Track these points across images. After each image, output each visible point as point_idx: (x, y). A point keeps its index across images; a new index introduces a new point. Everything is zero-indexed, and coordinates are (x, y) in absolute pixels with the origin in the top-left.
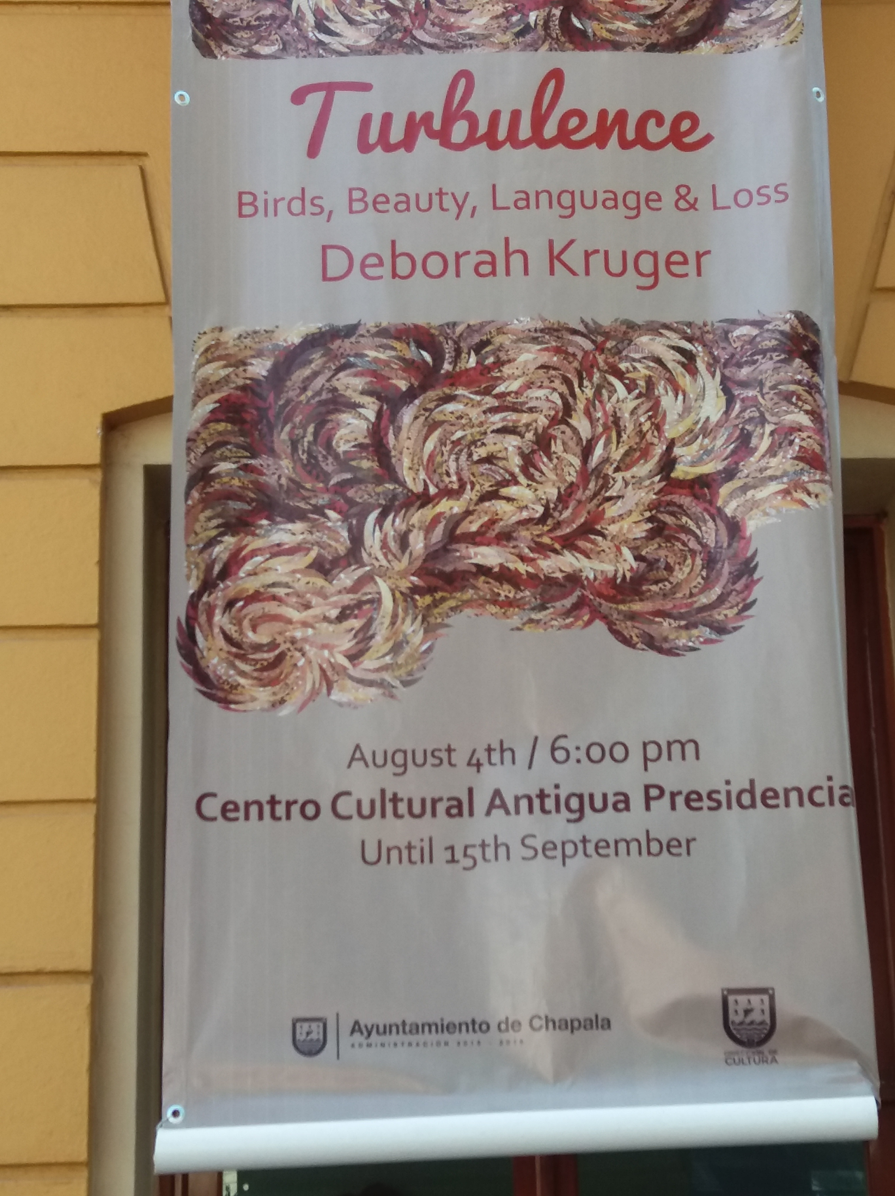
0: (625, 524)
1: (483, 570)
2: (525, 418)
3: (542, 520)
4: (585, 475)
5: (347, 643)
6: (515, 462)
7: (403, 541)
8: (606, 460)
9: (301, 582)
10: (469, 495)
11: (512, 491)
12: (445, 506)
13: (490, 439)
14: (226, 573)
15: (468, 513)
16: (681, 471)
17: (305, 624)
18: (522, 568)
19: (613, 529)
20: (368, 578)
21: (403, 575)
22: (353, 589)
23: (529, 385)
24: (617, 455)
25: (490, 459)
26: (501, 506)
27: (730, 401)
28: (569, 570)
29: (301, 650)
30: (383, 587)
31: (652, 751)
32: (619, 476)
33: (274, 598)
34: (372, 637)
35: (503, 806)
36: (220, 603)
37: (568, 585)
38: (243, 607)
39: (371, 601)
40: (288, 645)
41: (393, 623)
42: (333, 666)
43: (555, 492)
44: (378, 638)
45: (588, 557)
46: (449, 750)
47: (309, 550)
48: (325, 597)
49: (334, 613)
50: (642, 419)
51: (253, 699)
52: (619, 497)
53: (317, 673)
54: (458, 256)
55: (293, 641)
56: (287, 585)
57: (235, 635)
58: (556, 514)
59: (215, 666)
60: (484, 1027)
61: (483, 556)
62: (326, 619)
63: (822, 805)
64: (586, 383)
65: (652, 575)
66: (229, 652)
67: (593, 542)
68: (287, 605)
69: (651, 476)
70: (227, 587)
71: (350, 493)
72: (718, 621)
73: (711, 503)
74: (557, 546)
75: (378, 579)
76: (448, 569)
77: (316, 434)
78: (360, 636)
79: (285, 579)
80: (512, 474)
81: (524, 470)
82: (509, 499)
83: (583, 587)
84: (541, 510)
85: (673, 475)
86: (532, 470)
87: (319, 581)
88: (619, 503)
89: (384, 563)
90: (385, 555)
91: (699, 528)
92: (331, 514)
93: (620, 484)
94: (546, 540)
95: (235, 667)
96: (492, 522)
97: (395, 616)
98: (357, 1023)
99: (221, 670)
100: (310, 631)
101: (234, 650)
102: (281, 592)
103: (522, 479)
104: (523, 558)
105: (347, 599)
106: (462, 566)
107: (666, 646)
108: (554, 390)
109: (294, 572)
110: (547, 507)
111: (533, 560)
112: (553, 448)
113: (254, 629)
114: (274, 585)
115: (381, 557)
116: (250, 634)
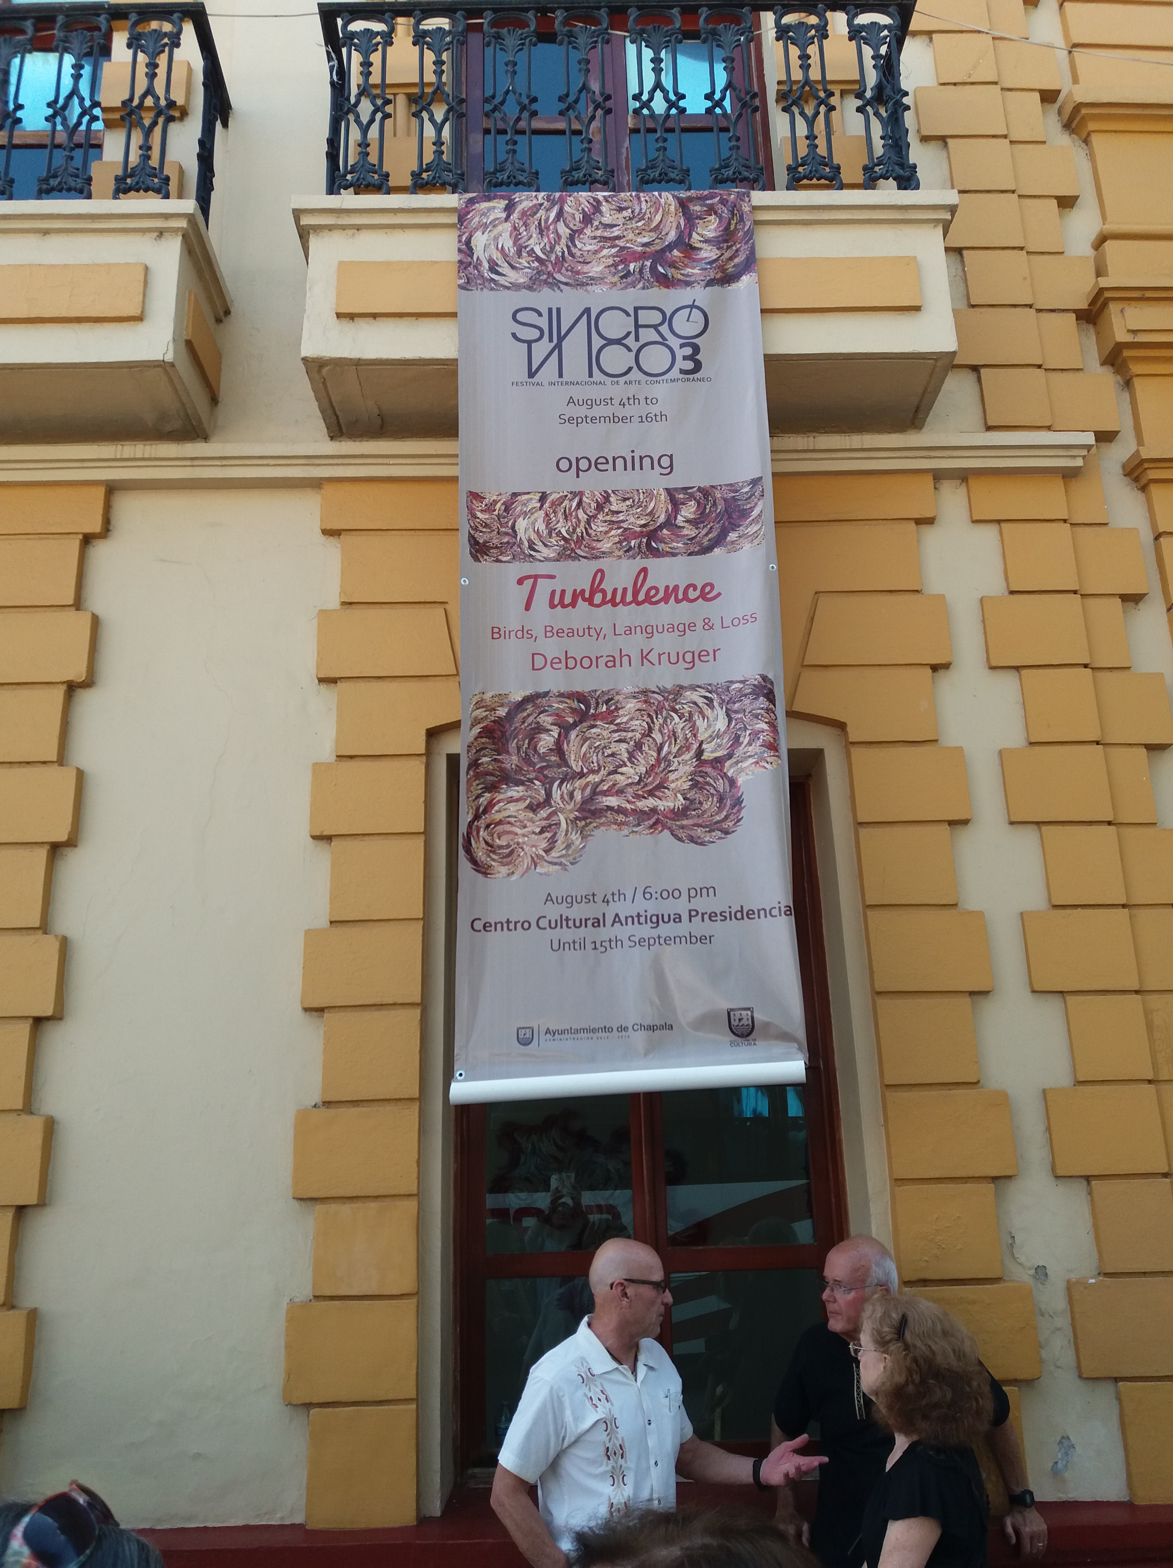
0: (679, 783)
1: (609, 808)
2: (630, 735)
3: (639, 783)
4: (658, 761)
5: (544, 845)
6: (625, 756)
7: (571, 795)
8: (669, 753)
9: (522, 815)
10: (603, 772)
11: (623, 770)
12: (592, 778)
13: (613, 745)
14: (485, 811)
15: (602, 781)
16: (706, 756)
17: (524, 836)
18: (629, 806)
19: (673, 785)
20: (554, 813)
21: (571, 811)
22: (547, 818)
23: (631, 719)
24: (674, 750)
25: (613, 755)
26: (618, 777)
27: (730, 720)
28: (652, 806)
29: (522, 848)
30: (562, 818)
31: (693, 893)
32: (676, 760)
33: (509, 823)
34: (556, 841)
35: (620, 921)
36: (483, 825)
37: (651, 813)
38: (494, 828)
39: (556, 824)
40: (516, 845)
41: (566, 835)
42: (537, 856)
43: (645, 769)
44: (559, 842)
45: (660, 799)
46: (594, 895)
47: (526, 799)
48: (534, 822)
49: (538, 830)
50: (687, 732)
51: (499, 872)
52: (676, 770)
53: (530, 859)
54: (597, 658)
55: (518, 844)
56: (515, 817)
57: (490, 841)
58: (645, 780)
59: (480, 856)
60: (610, 1030)
61: (610, 801)
62: (534, 833)
63: (776, 916)
64: (659, 716)
65: (692, 807)
66: (487, 850)
67: (663, 792)
68: (515, 826)
69: (691, 759)
70: (486, 818)
71: (545, 772)
72: (725, 828)
73: (721, 770)
74: (646, 795)
75: (559, 813)
76: (593, 808)
77: (529, 744)
78: (550, 841)
79: (514, 814)
80: (623, 762)
81: (629, 759)
82: (622, 774)
83: (658, 814)
84: (638, 778)
85: (702, 758)
86: (633, 759)
87: (531, 815)
88: (676, 773)
89: (562, 806)
90: (563, 802)
91: (715, 783)
92: (536, 782)
93: (676, 763)
94: (640, 793)
95: (490, 857)
96: (614, 785)
97: (567, 831)
98: (548, 1029)
99: (483, 859)
100: (526, 839)
101: (490, 848)
102: (512, 820)
103: (628, 764)
104: (628, 802)
105: (544, 823)
106: (599, 807)
107: (699, 841)
108: (644, 720)
109: (519, 810)
110: (640, 777)
111: (634, 802)
112: (643, 748)
113: (499, 839)
114: (509, 817)
115: (560, 803)
116: (497, 841)
